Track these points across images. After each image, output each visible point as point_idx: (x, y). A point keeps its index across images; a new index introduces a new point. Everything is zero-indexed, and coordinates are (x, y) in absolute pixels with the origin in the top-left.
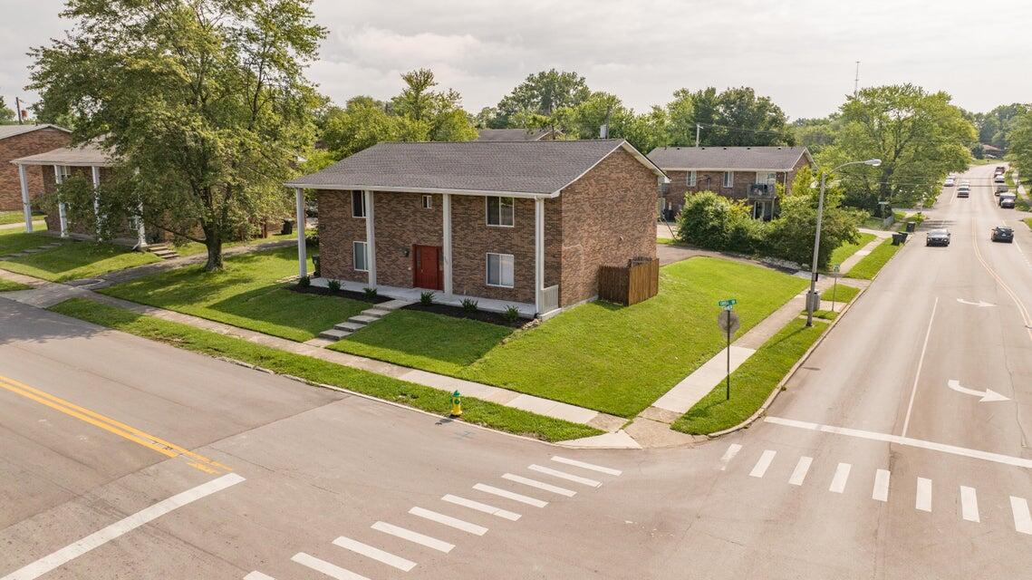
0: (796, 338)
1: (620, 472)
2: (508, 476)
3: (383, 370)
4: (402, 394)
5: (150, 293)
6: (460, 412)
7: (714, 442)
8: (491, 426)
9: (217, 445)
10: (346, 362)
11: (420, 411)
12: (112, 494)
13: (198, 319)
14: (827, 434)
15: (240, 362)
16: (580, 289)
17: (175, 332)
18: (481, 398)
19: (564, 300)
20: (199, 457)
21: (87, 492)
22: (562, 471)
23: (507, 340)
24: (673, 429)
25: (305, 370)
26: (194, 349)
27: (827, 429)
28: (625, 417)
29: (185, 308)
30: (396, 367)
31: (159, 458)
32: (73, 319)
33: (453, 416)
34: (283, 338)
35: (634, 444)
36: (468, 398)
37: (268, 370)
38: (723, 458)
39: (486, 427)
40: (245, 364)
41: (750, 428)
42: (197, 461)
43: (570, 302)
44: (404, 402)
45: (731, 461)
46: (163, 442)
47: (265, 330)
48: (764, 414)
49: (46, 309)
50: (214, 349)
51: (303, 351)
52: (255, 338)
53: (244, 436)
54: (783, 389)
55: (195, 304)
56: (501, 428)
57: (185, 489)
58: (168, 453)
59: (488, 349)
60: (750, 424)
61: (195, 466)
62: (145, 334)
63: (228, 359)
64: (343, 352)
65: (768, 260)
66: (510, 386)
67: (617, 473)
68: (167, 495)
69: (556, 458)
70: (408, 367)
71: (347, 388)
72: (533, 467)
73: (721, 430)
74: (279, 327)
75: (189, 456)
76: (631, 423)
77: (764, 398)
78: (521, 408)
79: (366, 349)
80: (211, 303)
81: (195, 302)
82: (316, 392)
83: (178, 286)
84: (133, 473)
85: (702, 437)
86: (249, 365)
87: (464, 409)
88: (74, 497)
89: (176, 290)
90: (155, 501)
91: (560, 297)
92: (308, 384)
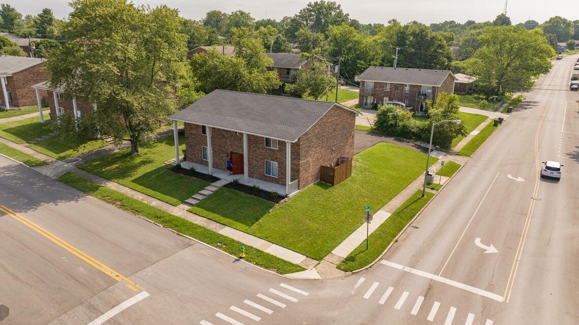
0: (413, 206)
1: (308, 294)
2: (259, 295)
3: (213, 227)
4: (220, 243)
5: (104, 170)
6: (244, 256)
7: (354, 276)
8: (257, 264)
9: (138, 274)
10: (196, 220)
11: (227, 253)
12: (95, 301)
13: (128, 189)
14: (406, 272)
15: (148, 220)
16: (310, 179)
17: (117, 198)
18: (254, 247)
19: (301, 186)
20: (130, 282)
21: (86, 300)
22: (283, 292)
23: (271, 210)
24: (337, 268)
25: (177, 226)
26: (126, 209)
27: (407, 269)
28: (317, 260)
29: (121, 181)
30: (218, 225)
31: (114, 282)
32: (69, 187)
33: (241, 258)
34: (167, 203)
35: (318, 276)
36: (249, 246)
37: (160, 225)
38: (355, 286)
39: (255, 264)
40: (150, 221)
41: (373, 268)
42: (129, 283)
43: (304, 186)
44: (220, 247)
45: (358, 288)
46: (115, 272)
47: (159, 198)
48: (382, 259)
49: (56, 180)
50: (136, 209)
51: (176, 213)
52: (155, 203)
53: (149, 269)
54: (396, 241)
55: (126, 178)
56: (261, 265)
57: (125, 300)
58: (117, 278)
59: (262, 216)
60: (373, 265)
61: (128, 286)
62: (103, 198)
63: (142, 217)
64: (195, 214)
65: (418, 143)
66: (269, 239)
67: (306, 294)
68: (118, 303)
69: (282, 285)
70: (224, 225)
71: (195, 238)
72: (272, 290)
73: (359, 269)
74: (165, 196)
75: (127, 281)
76: (319, 264)
77: (385, 248)
78: (272, 254)
79: (205, 213)
80: (134, 178)
81: (126, 177)
82: (182, 241)
83: (117, 165)
84: (103, 290)
85: (349, 273)
86: (152, 221)
87: (246, 253)
88: (81, 303)
89: (117, 168)
90: (114, 306)
91: (299, 185)
92: (178, 234)
